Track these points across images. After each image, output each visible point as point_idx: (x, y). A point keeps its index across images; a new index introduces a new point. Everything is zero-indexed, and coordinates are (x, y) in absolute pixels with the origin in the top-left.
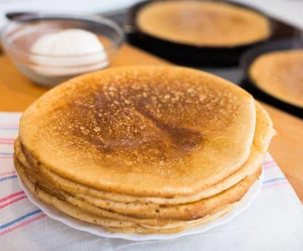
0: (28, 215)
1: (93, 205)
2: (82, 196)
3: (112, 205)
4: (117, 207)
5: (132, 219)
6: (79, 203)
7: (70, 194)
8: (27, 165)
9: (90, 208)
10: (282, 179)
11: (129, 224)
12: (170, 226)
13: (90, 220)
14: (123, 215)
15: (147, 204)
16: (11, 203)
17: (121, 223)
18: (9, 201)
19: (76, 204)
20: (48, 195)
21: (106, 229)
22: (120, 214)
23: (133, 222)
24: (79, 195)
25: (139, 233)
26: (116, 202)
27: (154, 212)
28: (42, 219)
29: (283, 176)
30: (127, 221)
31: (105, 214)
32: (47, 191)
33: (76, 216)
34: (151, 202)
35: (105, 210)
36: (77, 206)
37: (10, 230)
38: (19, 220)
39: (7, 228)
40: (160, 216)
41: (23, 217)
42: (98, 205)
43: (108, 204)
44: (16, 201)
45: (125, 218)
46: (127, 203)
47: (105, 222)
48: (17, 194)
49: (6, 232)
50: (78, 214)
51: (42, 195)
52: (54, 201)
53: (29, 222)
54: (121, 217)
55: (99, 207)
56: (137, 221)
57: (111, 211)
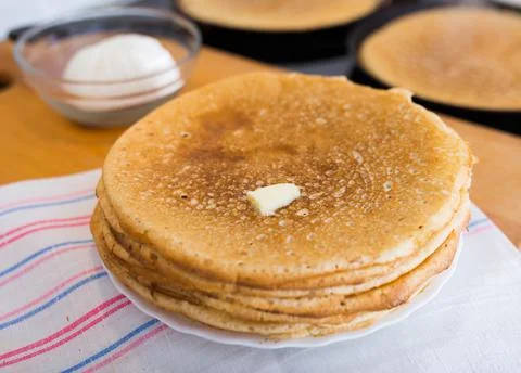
0: (137, 331)
1: (249, 307)
2: (230, 296)
3: (277, 304)
4: (285, 305)
5: (307, 319)
6: (227, 307)
7: (210, 296)
8: (132, 260)
9: (244, 312)
10: (483, 220)
11: (303, 326)
12: (359, 319)
13: (245, 329)
14: (293, 315)
15: (326, 296)
16: (106, 315)
17: (290, 327)
18: (101, 313)
19: (221, 308)
20: (173, 300)
21: (267, 338)
22: (289, 314)
23: (309, 323)
24: (224, 296)
25: (315, 336)
26: (282, 298)
27: (339, 306)
28: (160, 334)
29: (483, 216)
30: (300, 322)
31: (267, 317)
32: (169, 294)
33: (221, 325)
34: (332, 294)
35: (267, 311)
36: (224, 311)
37: (115, 357)
38: (125, 339)
39: (110, 355)
40: (346, 310)
41: (131, 335)
42: (257, 306)
43: (271, 303)
44: (112, 311)
45: (296, 318)
46: (298, 298)
47: (267, 329)
48: (112, 301)
49: (109, 360)
50: (224, 323)
51: (163, 301)
52: (185, 306)
53: (141, 340)
54: (291, 319)
55: (259, 310)
56: (314, 321)
57: (276, 312)
